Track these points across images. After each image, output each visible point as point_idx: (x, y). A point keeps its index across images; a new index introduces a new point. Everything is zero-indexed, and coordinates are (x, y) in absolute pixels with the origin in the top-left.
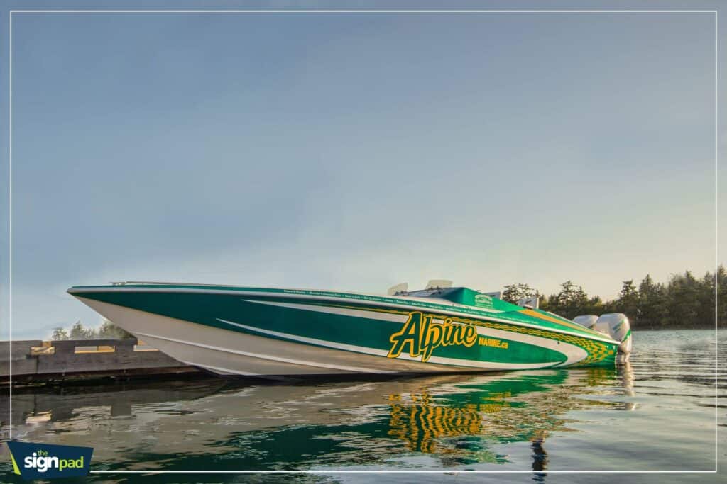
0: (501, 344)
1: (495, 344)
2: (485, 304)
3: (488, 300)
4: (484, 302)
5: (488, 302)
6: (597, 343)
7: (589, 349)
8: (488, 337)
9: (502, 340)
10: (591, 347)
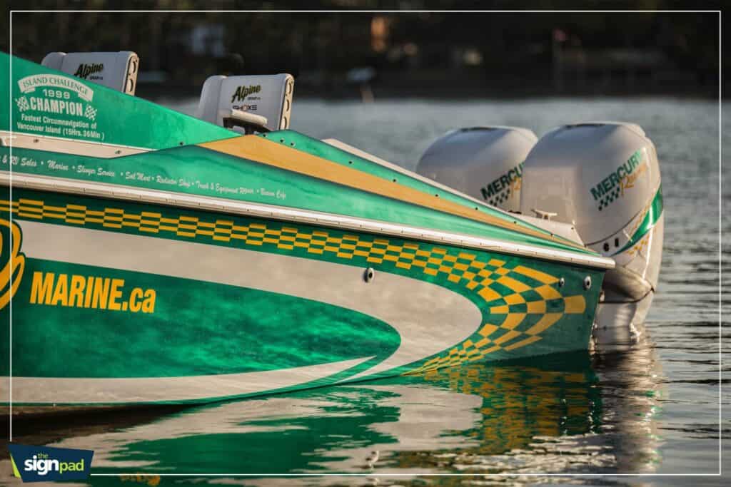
0: (126, 297)
1: (103, 296)
2: (65, 116)
3: (75, 98)
4: (55, 107)
5: (77, 109)
6: (522, 270)
7: (489, 295)
8: (73, 269)
9: (133, 280)
10: (496, 287)
